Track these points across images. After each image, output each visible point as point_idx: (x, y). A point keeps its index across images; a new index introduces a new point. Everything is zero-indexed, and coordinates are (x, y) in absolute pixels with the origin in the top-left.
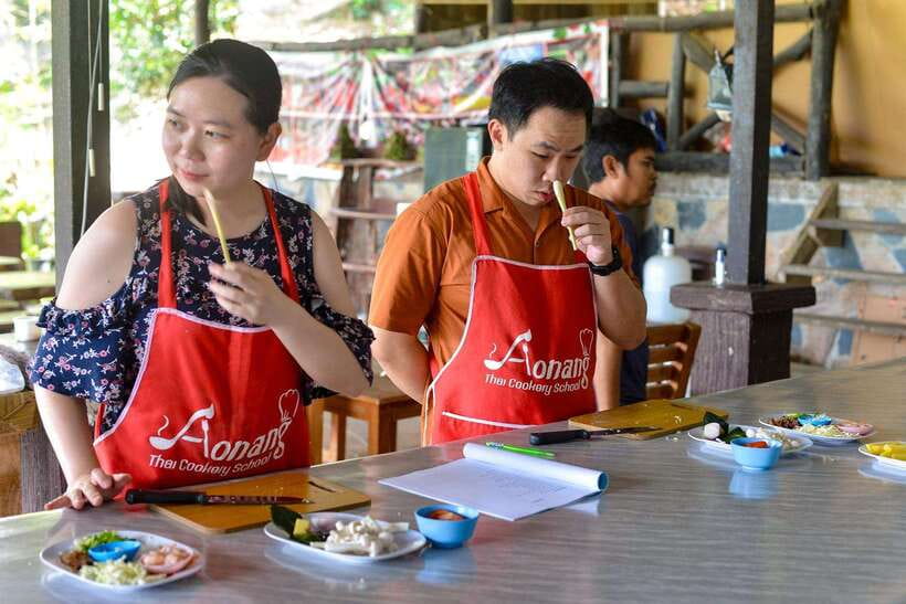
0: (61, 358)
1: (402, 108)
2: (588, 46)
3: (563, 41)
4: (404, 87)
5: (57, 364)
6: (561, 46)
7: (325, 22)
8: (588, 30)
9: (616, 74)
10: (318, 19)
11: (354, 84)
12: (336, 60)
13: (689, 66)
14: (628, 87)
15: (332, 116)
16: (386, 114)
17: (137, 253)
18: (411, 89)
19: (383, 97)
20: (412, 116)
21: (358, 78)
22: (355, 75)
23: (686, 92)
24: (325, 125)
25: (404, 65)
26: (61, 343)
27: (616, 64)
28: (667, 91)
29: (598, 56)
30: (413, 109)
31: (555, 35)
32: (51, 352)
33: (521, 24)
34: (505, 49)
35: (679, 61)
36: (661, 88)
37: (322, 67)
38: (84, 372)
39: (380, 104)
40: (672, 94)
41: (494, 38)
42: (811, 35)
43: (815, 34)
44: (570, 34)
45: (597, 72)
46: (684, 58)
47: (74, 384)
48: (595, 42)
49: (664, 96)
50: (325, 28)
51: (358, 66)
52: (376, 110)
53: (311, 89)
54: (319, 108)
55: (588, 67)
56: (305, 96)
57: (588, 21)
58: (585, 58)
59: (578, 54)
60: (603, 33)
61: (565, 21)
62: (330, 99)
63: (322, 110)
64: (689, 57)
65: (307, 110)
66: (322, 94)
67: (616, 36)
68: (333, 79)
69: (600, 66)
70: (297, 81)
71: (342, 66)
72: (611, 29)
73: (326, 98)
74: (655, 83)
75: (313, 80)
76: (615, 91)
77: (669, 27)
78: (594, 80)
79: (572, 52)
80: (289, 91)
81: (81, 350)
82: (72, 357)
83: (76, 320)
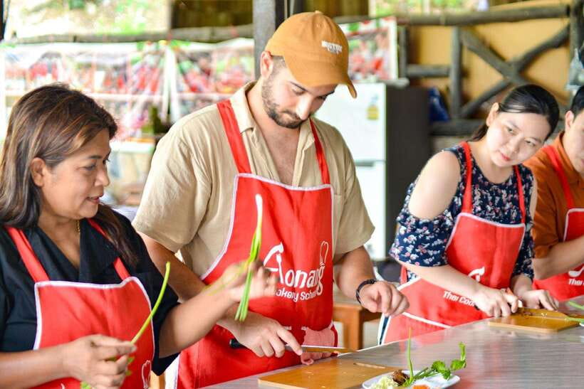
0: (419, 247)
1: (204, 89)
2: (378, 37)
3: (356, 34)
4: (207, 72)
5: (417, 250)
6: (355, 38)
7: (44, 12)
8: (378, 25)
9: (403, 60)
10: (37, 10)
11: (158, 70)
12: (140, 50)
13: (466, 53)
14: (413, 70)
15: (136, 97)
16: (190, 96)
17: (459, 184)
18: (213, 73)
19: (187, 81)
20: (215, 97)
21: (161, 65)
22: (158, 63)
23: (463, 74)
24: (128, 105)
25: (207, 55)
26: (418, 238)
27: (403, 52)
28: (448, 71)
29: (387, 46)
30: (217, 90)
31: (350, 29)
32: (412, 244)
35: (458, 49)
36: (443, 71)
37: (124, 55)
38: (435, 252)
39: (185, 87)
40: (453, 74)
42: (568, 28)
43: (572, 28)
44: (363, 28)
45: (386, 59)
46: (461, 46)
47: (431, 260)
48: (384, 34)
49: (446, 76)
50: (45, 18)
51: (160, 54)
52: (180, 91)
53: (115, 74)
54: (122, 90)
55: (379, 54)
56: (108, 81)
57: (378, 18)
58: (375, 48)
59: (370, 44)
60: (391, 27)
61: (357, 17)
62: (134, 83)
63: (126, 93)
64: (466, 44)
65: (110, 93)
66: (126, 78)
67: (402, 29)
68: (137, 66)
69: (390, 54)
70: (99, 67)
71: (145, 55)
72: (399, 24)
73: (129, 82)
74: (438, 67)
75: (116, 68)
76: (403, 73)
77: (450, 22)
78: (384, 65)
79: (364, 41)
80: (91, 76)
81: (432, 241)
82: (427, 245)
83: (428, 225)
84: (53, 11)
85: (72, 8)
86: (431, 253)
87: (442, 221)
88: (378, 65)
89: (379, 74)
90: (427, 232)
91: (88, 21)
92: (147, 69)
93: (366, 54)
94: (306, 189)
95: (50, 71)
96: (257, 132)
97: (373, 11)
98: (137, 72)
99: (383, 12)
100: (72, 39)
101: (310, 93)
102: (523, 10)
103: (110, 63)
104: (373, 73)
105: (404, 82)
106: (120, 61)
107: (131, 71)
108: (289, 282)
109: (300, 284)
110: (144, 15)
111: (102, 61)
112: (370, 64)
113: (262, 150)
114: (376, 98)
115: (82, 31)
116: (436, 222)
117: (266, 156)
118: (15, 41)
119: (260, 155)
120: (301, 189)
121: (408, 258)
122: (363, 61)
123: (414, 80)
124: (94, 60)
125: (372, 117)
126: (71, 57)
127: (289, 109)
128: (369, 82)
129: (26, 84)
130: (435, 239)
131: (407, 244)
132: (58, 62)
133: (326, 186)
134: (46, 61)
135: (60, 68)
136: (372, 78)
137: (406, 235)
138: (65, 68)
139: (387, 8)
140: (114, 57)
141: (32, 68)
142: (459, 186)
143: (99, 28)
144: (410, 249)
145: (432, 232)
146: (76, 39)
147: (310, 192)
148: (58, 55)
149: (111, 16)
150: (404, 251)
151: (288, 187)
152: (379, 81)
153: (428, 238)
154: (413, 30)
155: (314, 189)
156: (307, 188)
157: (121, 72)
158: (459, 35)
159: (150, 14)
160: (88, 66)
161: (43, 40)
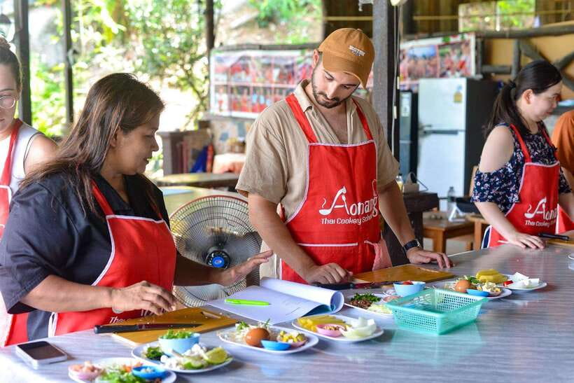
2: (463, 46)
3: (447, 44)
5: (491, 193)
6: (447, 46)
8: (463, 38)
9: (480, 62)
12: (303, 54)
13: (523, 57)
14: (487, 68)
27: (480, 57)
28: (511, 69)
29: (469, 52)
31: (443, 41)
33: (421, 35)
34: (412, 48)
35: (517, 54)
36: (508, 69)
37: (292, 58)
40: (514, 72)
41: (404, 42)
44: (452, 40)
45: (468, 61)
46: (520, 52)
48: (467, 44)
49: (509, 73)
53: (286, 71)
54: (291, 82)
55: (463, 58)
56: (281, 75)
57: (463, 33)
58: (461, 53)
59: (457, 51)
60: (472, 39)
61: (450, 33)
62: (298, 77)
63: (293, 84)
64: (523, 52)
65: (282, 83)
66: (293, 73)
67: (479, 40)
68: (300, 66)
69: (471, 57)
70: (276, 66)
71: (306, 58)
72: (477, 37)
73: (296, 77)
74: (503, 67)
75: (287, 67)
76: (479, 71)
77: (513, 35)
78: (467, 65)
79: (453, 50)
80: (271, 72)
81: (500, 185)
82: (497, 188)
83: (497, 174)
84: (248, 29)
85: (260, 27)
86: (500, 193)
87: (505, 170)
88: (462, 65)
89: (463, 72)
90: (497, 179)
91: (271, 36)
92: (307, 67)
93: (454, 58)
94: (358, 145)
95: (244, 69)
96: (315, 109)
97: (461, 29)
98: (300, 70)
99: (467, 29)
100: (258, 47)
101: (336, 81)
102: (564, 27)
103: (283, 63)
104: (458, 71)
105: (480, 77)
106: (290, 62)
107: (296, 68)
108: (354, 212)
109: (361, 212)
110: (307, 32)
111: (278, 63)
112: (457, 65)
113: (321, 121)
114: (460, 87)
115: (265, 42)
116: (501, 171)
117: (324, 125)
118: (221, 48)
119: (319, 124)
120: (354, 145)
121: (487, 198)
122: (452, 63)
123: (486, 76)
124: (273, 62)
125: (457, 100)
126: (257, 59)
127: (323, 91)
128: (456, 77)
129: (228, 78)
130: (502, 184)
131: (484, 190)
132: (249, 62)
133: (371, 141)
134: (242, 62)
135: (250, 67)
136: (458, 74)
137: (482, 185)
138: (254, 67)
139: (471, 26)
140: (286, 59)
141: (232, 66)
142: (515, 145)
143: (277, 41)
144: (486, 193)
145: (500, 179)
146: (261, 47)
147: (360, 146)
148: (249, 58)
149: (285, 32)
150: (483, 195)
151: (344, 146)
152: (462, 76)
153: (497, 183)
154: (486, 41)
155: (363, 144)
156: (358, 143)
157: (290, 70)
158: (518, 44)
159: (311, 31)
160: (269, 65)
161: (239, 48)
